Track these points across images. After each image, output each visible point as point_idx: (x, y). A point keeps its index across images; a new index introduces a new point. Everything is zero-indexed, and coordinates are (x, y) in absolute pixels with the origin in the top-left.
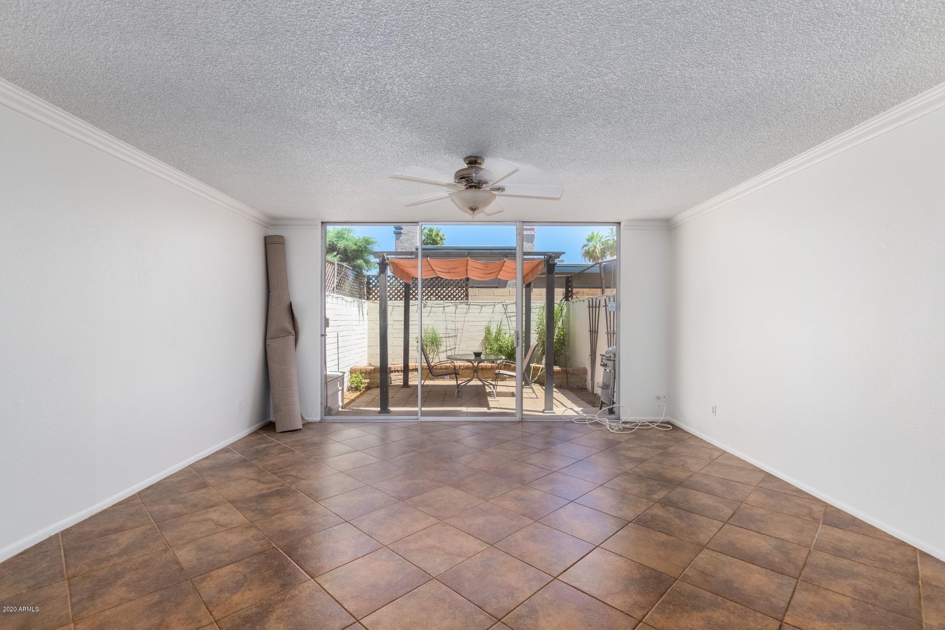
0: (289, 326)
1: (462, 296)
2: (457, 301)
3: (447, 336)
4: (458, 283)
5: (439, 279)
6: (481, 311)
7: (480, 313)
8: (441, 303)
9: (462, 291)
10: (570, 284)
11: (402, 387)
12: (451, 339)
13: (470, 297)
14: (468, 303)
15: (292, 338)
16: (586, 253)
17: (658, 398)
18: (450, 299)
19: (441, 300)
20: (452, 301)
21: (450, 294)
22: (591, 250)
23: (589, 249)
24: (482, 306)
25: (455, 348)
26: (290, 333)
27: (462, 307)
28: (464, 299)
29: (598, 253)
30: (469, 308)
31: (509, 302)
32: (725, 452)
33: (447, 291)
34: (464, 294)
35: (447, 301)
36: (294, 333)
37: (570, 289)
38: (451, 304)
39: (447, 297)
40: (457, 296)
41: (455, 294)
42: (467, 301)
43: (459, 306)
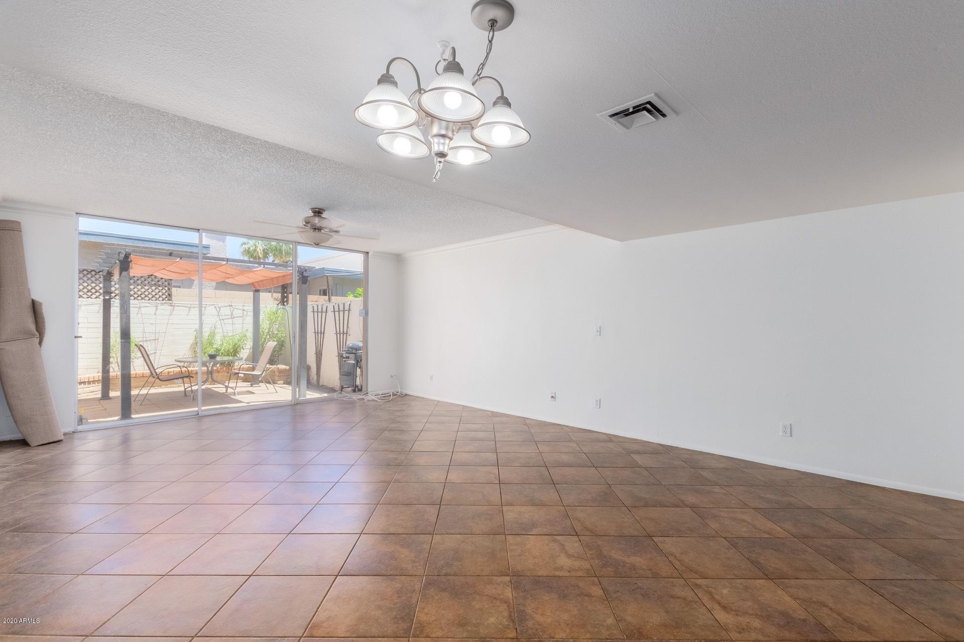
0: (32, 327)
1: (164, 297)
2: (158, 301)
3: (145, 339)
4: (158, 281)
5: (153, 277)
6: (189, 312)
7: (187, 315)
8: (134, 303)
9: (164, 291)
10: (285, 290)
11: (101, 400)
12: (148, 343)
13: (173, 298)
14: (173, 304)
15: (37, 340)
16: (245, 251)
17: (392, 376)
18: (147, 298)
19: (134, 299)
20: (150, 301)
21: (147, 293)
22: (251, 249)
23: (249, 248)
24: (190, 308)
25: (155, 353)
26: (33, 335)
27: (164, 308)
28: (167, 299)
29: (260, 254)
30: (173, 310)
31: (223, 304)
32: (439, 401)
33: (143, 290)
34: (167, 294)
35: (143, 301)
36: (38, 335)
37: (285, 295)
38: (149, 305)
39: (143, 296)
40: (157, 296)
41: (154, 293)
42: (171, 302)
43: (160, 307)
